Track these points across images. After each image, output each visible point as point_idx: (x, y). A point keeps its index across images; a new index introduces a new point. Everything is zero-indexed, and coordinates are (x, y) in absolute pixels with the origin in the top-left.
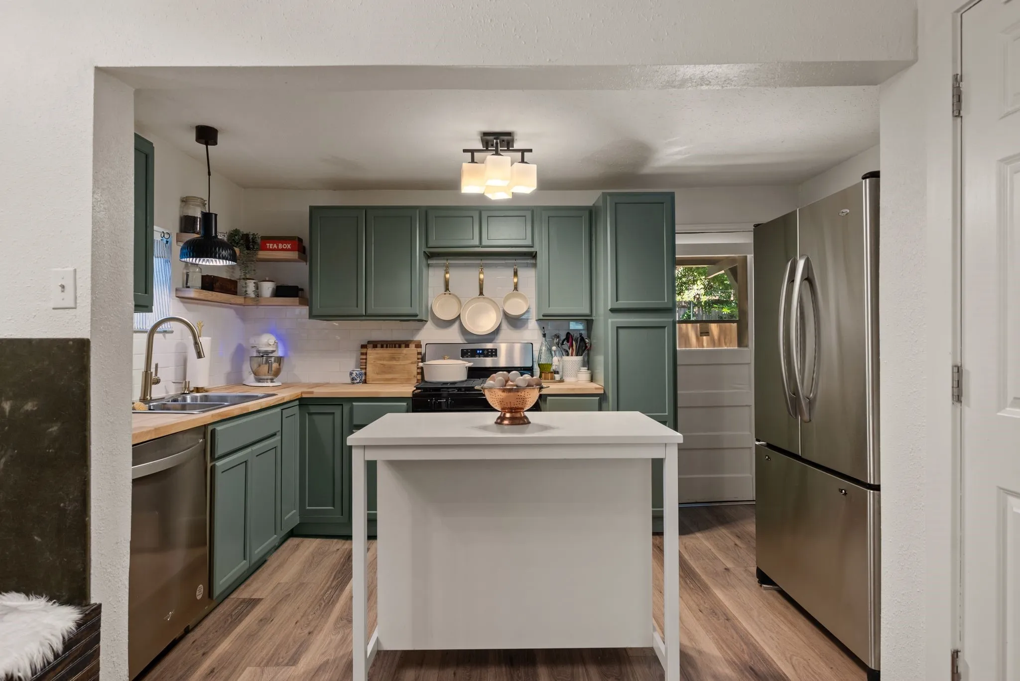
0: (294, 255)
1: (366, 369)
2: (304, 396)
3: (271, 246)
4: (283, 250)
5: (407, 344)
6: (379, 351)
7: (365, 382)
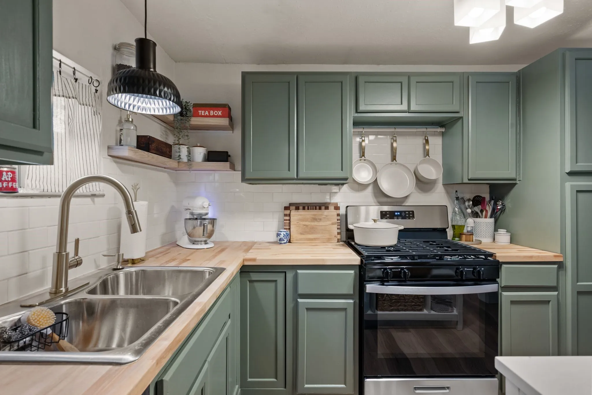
0: (225, 122)
1: (290, 229)
2: (246, 263)
3: (203, 113)
4: (214, 116)
5: (326, 206)
6: (302, 213)
7: (290, 242)
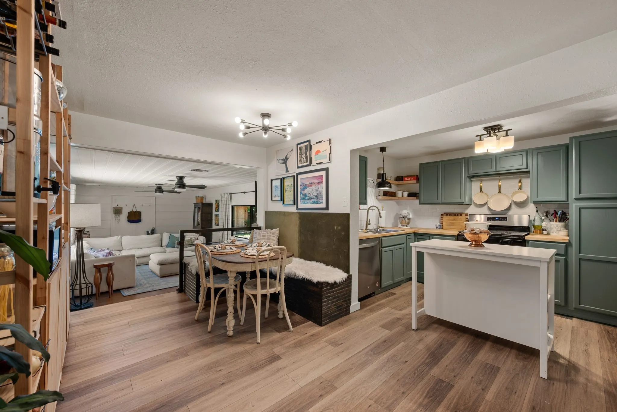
0: (415, 181)
1: (443, 224)
2: (415, 232)
3: (407, 179)
4: (411, 180)
5: (461, 214)
6: (448, 217)
7: (442, 229)
